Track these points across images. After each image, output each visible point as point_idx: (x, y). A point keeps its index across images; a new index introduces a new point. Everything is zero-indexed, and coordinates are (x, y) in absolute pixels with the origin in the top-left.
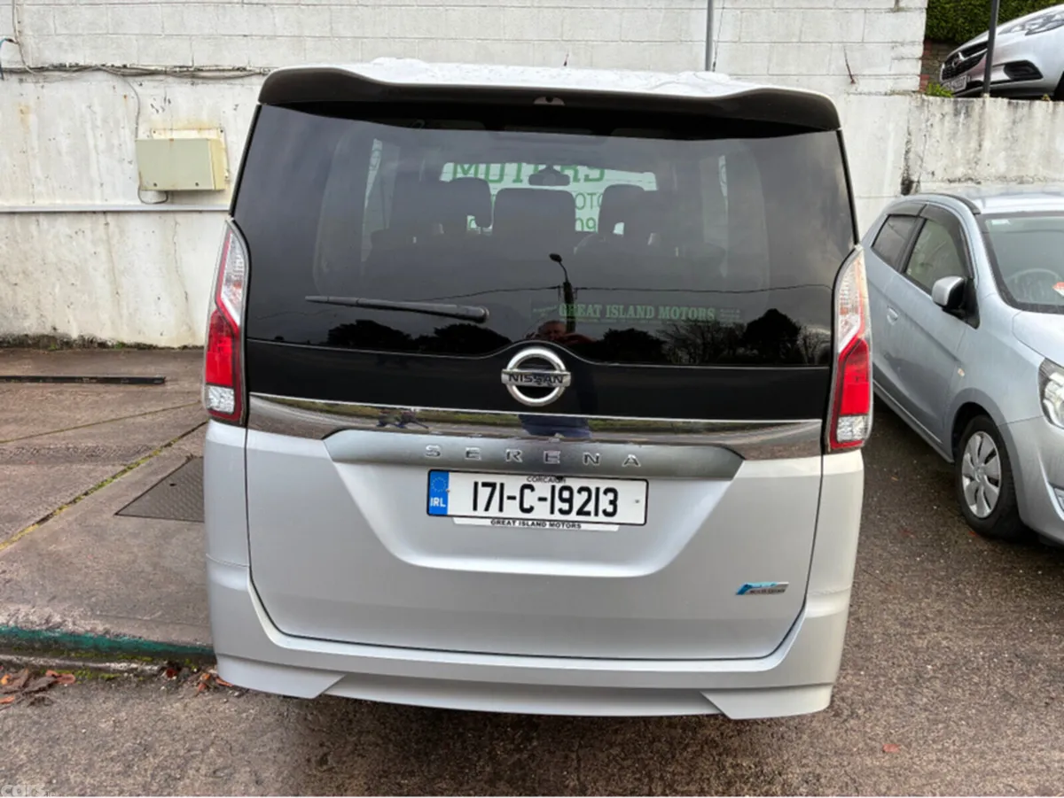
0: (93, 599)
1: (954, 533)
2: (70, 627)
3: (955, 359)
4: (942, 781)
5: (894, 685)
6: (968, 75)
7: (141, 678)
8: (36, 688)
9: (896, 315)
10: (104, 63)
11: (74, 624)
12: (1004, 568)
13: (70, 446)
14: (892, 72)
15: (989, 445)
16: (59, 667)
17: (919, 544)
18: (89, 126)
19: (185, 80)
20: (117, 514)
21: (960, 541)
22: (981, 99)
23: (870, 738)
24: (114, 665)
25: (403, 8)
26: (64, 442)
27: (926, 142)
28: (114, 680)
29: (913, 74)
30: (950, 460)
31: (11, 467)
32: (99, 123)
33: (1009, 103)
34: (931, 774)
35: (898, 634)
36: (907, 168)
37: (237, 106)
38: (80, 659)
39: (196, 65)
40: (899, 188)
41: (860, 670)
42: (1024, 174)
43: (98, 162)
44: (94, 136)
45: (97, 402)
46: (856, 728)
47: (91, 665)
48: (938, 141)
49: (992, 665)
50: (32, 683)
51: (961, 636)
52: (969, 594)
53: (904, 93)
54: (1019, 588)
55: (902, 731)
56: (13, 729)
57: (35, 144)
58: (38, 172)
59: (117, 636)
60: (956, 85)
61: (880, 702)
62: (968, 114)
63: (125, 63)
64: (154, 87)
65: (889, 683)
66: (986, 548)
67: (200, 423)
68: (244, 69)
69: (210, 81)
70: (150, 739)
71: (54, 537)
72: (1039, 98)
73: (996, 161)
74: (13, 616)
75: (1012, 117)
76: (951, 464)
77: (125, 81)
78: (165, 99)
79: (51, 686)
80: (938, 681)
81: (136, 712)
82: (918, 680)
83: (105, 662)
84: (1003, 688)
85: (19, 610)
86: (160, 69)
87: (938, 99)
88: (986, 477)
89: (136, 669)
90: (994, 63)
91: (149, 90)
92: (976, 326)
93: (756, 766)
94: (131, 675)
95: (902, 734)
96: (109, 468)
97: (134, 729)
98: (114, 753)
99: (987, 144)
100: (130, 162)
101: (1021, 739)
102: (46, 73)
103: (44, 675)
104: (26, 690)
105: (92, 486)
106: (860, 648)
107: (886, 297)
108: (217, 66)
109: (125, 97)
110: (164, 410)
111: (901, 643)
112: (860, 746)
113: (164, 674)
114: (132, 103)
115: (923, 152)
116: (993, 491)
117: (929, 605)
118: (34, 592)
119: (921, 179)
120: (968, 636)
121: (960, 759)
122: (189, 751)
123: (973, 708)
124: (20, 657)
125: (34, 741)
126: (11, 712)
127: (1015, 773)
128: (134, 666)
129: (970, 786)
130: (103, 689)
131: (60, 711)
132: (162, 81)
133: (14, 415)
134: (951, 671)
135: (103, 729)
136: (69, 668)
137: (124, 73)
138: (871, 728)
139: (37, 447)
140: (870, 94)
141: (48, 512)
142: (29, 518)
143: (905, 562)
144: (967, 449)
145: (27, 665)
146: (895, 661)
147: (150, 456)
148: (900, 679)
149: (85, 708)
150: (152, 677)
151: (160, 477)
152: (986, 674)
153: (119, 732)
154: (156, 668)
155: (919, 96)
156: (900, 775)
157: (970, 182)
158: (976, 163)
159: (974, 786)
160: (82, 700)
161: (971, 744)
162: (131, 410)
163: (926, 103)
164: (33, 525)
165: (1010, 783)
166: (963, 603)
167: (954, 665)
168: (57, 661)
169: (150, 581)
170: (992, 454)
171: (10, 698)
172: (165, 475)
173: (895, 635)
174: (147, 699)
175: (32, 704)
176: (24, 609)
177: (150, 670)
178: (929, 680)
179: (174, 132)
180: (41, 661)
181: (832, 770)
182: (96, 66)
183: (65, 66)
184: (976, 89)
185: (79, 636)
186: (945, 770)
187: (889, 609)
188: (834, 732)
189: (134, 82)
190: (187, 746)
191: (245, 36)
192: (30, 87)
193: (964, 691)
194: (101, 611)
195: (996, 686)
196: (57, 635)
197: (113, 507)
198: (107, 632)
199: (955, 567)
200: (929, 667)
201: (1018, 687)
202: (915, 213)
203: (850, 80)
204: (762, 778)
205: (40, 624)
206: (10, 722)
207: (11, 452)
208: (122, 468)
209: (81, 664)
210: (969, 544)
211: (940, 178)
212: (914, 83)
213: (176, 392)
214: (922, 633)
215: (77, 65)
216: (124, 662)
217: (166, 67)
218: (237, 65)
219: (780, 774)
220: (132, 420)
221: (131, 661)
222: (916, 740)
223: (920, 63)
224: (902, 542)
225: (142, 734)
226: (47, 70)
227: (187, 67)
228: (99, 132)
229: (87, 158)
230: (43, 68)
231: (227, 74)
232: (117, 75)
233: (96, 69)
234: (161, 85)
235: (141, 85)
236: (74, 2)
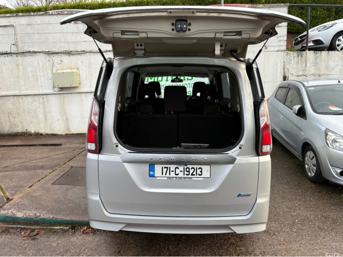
0: (48, 209)
1: (304, 182)
2: (42, 216)
3: (300, 129)
4: (301, 252)
5: (286, 226)
6: (302, 44)
7: (64, 231)
8: (33, 235)
9: (283, 117)
10: (42, 50)
11: (43, 215)
12: (319, 191)
13: (35, 165)
14: (278, 45)
15: (312, 155)
16: (39, 229)
17: (293, 185)
18: (38, 69)
19: (67, 55)
20: (52, 184)
21: (305, 184)
22: (305, 52)
23: (279, 241)
24: (56, 228)
26: (33, 164)
27: (289, 65)
28: (55, 232)
29: (284, 45)
30: (302, 160)
31: (18, 172)
32: (41, 68)
33: (314, 52)
34: (298, 250)
35: (287, 211)
36: (284, 73)
37: (82, 62)
38: (45, 226)
39: (70, 50)
40: (282, 79)
41: (276, 222)
42: (320, 73)
43: (41, 80)
44: (40, 72)
45: (42, 151)
46: (275, 238)
47: (49, 228)
48: (293, 64)
49: (315, 219)
50: (31, 234)
51: (306, 211)
52: (308, 199)
53: (282, 51)
54: (323, 197)
55: (289, 238)
56: (27, 247)
58: (22, 83)
59: (57, 218)
60: (298, 47)
61: (282, 231)
62: (302, 56)
63: (49, 50)
64: (58, 57)
65: (285, 225)
66: (313, 186)
67: (74, 157)
68: (85, 51)
69: (74, 55)
70: (68, 248)
71: (35, 191)
72: (323, 50)
73: (311, 70)
74: (25, 214)
75: (315, 56)
76: (302, 161)
77: (49, 56)
78: (61, 61)
79: (37, 234)
80: (299, 224)
81: (63, 240)
82: (293, 224)
83: (53, 227)
84: (319, 226)
85: (26, 212)
86: (59, 52)
87: (292, 52)
88: (312, 164)
89: (62, 228)
90: (309, 40)
91: (56, 58)
92: (306, 119)
93: (246, 250)
94: (61, 230)
95: (289, 239)
96: (48, 171)
97: (63, 245)
98: (58, 252)
99: (308, 65)
100: (50, 79)
101: (324, 240)
103: (35, 231)
104: (30, 236)
105: (44, 176)
106: (276, 216)
107: (279, 112)
108: (76, 50)
109: (49, 60)
110: (62, 153)
111: (288, 214)
112: (277, 243)
113: (70, 230)
114: (51, 62)
115: (289, 68)
116: (314, 169)
117: (296, 203)
118: (30, 207)
119: (289, 76)
120: (308, 211)
121: (306, 246)
122: (80, 251)
123: (310, 231)
124: (28, 226)
125: (34, 250)
126: (26, 242)
127: (322, 249)
128: (61, 227)
129: (309, 253)
130: (53, 234)
131: (41, 241)
132: (60, 55)
133: (17, 156)
134: (303, 222)
135: (54, 246)
136: (42, 229)
138: (280, 238)
139: (25, 166)
140: (271, 51)
141: (32, 184)
142: (26, 186)
143: (289, 191)
144: (306, 156)
145: (29, 229)
146: (287, 219)
147: (60, 167)
148: (288, 224)
149: (48, 240)
150: (67, 231)
151: (63, 173)
152: (313, 222)
153: (59, 247)
154: (68, 228)
155: (286, 51)
156: (288, 251)
157: (304, 76)
158: (305, 71)
159: (310, 253)
160: (47, 238)
161: (309, 242)
162: (52, 154)
163: (289, 54)
164: (28, 188)
165: (321, 252)
166: (306, 202)
167: (304, 220)
168: (38, 227)
169: (64, 203)
170: (313, 157)
171: (25, 238)
172: (65, 172)
173: (286, 212)
174: (66, 237)
175: (32, 239)
176: (28, 212)
177: (66, 228)
178: (297, 224)
180: (34, 227)
181: (268, 250)
182: (40, 51)
183: (31, 52)
184: (304, 48)
185: (45, 219)
186: (301, 249)
187: (284, 204)
188: (269, 240)
189: (52, 56)
190: (79, 249)
191: (85, 41)
192: (20, 58)
193: (307, 227)
194: (51, 212)
195: (317, 225)
196: (38, 219)
197: (51, 182)
198: (53, 218)
199: (304, 192)
200: (297, 220)
201: (323, 225)
202: (287, 86)
203: (265, 48)
204: (248, 253)
205: (33, 216)
206: (26, 245)
207: (17, 167)
208: (52, 171)
209: (45, 227)
210: (308, 185)
211: (295, 75)
212: (285, 48)
213: (65, 148)
214: (294, 211)
215: (34, 51)
216: (58, 226)
217: (61, 51)
218: (83, 50)
219: (253, 252)
220: (53, 157)
221: (60, 226)
222: (293, 241)
223: (286, 42)
224: (288, 185)
225: (66, 247)
226: (25, 53)
227: (68, 51)
228: (41, 71)
229: (37, 79)
230: (24, 52)
231: (79, 53)
232: (47, 54)
233: (40, 52)
234: (60, 57)
235: (54, 57)
236: (33, 33)
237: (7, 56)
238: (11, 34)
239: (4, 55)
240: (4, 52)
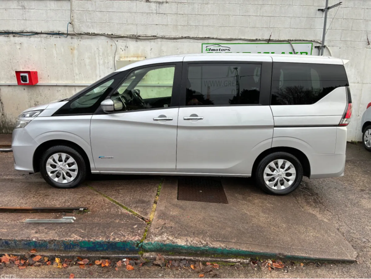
7: (244, 265)
10: (104, 33)
16: (212, 261)
18: (97, 55)
19: (134, 40)
20: (178, 199)
24: (232, 260)
25: (214, 16)
28: (234, 266)
32: (101, 54)
37: (151, 49)
38: (217, 258)
39: (138, 34)
43: (99, 68)
44: (99, 59)
47: (223, 260)
57: (76, 61)
58: (77, 71)
59: (230, 248)
63: (112, 33)
68: (156, 36)
69: (142, 40)
74: (187, 242)
77: (112, 40)
78: (126, 46)
83: (228, 259)
86: (125, 36)
91: (121, 43)
94: (239, 264)
100: (111, 69)
102: (82, 36)
103: (207, 264)
105: (157, 188)
108: (146, 35)
109: (111, 45)
113: (252, 263)
114: (114, 48)
124: (194, 258)
128: (239, 260)
130: (233, 270)
132: (125, 40)
136: (215, 261)
137: (111, 37)
150: (248, 264)
164: (154, 204)
168: (209, 259)
169: (219, 226)
176: (188, 239)
177: (246, 262)
179: (128, 58)
180: (203, 259)
183: (90, 33)
189: (115, 40)
191: (157, 25)
192: (76, 41)
196: (207, 248)
197: (174, 197)
198: (226, 247)
203: (368, 43)
209: (219, 260)
215: (94, 33)
216: (235, 258)
217: (127, 35)
218: (153, 35)
221: (237, 258)
226: (83, 34)
227: (135, 35)
228: (101, 57)
229: (95, 67)
230: (81, 34)
231: (149, 38)
232: (109, 37)
233: (102, 35)
234: (125, 41)
235: (117, 41)
236: (94, 10)
237: (60, 37)
238: (65, 10)
239: (55, 36)
240: (55, 32)
